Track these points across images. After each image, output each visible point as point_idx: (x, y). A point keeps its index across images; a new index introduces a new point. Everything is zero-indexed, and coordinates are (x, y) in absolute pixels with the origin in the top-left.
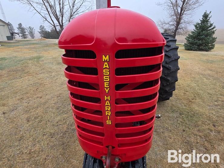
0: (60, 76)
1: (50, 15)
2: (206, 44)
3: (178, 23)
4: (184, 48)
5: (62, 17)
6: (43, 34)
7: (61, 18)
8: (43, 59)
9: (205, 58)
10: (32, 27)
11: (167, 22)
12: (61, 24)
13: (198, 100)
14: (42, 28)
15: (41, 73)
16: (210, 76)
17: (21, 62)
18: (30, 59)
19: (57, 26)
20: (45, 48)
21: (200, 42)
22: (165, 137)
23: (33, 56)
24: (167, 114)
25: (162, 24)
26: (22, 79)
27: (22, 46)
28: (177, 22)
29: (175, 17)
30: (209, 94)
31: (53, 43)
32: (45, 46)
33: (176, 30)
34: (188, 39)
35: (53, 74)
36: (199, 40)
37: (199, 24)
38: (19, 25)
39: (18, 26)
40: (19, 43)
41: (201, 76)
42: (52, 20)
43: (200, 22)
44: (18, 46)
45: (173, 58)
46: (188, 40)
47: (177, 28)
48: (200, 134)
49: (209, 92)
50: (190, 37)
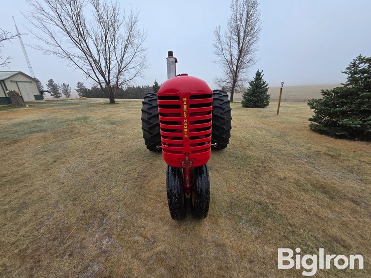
0: (117, 135)
1: (94, 71)
2: (262, 101)
3: (235, 81)
4: (241, 105)
5: (109, 73)
6: (82, 92)
7: (107, 74)
8: (91, 119)
9: (260, 114)
10: (67, 84)
11: (223, 80)
12: (107, 81)
13: (251, 147)
14: (80, 85)
15: (94, 134)
16: (263, 128)
17: (65, 124)
18: (75, 120)
19: (103, 83)
20: (89, 108)
21: (256, 99)
22: (225, 174)
23: (78, 116)
24: (226, 159)
25: (219, 82)
26: (74, 139)
27: (59, 107)
28: (233, 80)
29: (231, 75)
30: (260, 142)
31: (97, 102)
32: (87, 106)
33: (233, 88)
34: (244, 96)
35: (109, 133)
36: (255, 97)
37: (253, 82)
38: (49, 81)
39: (48, 83)
40: (52, 103)
41: (255, 129)
42: (96, 76)
43: (254, 80)
44: (53, 106)
45: (226, 110)
46: (245, 98)
47: (234, 86)
48: (251, 169)
49: (260, 140)
50: (247, 94)
